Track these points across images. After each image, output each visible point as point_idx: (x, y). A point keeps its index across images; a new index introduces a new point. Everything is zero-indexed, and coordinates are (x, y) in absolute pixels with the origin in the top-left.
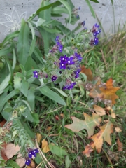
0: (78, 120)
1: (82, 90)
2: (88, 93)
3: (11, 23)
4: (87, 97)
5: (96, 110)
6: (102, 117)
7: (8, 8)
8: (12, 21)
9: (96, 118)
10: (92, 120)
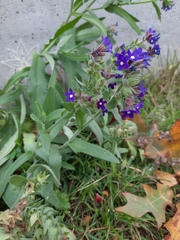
0: (135, 198)
1: (132, 148)
2: (142, 152)
3: (16, 62)
4: (142, 158)
5: (159, 178)
6: (172, 188)
7: (13, 40)
8: (18, 59)
9: (165, 191)
10: (157, 196)
